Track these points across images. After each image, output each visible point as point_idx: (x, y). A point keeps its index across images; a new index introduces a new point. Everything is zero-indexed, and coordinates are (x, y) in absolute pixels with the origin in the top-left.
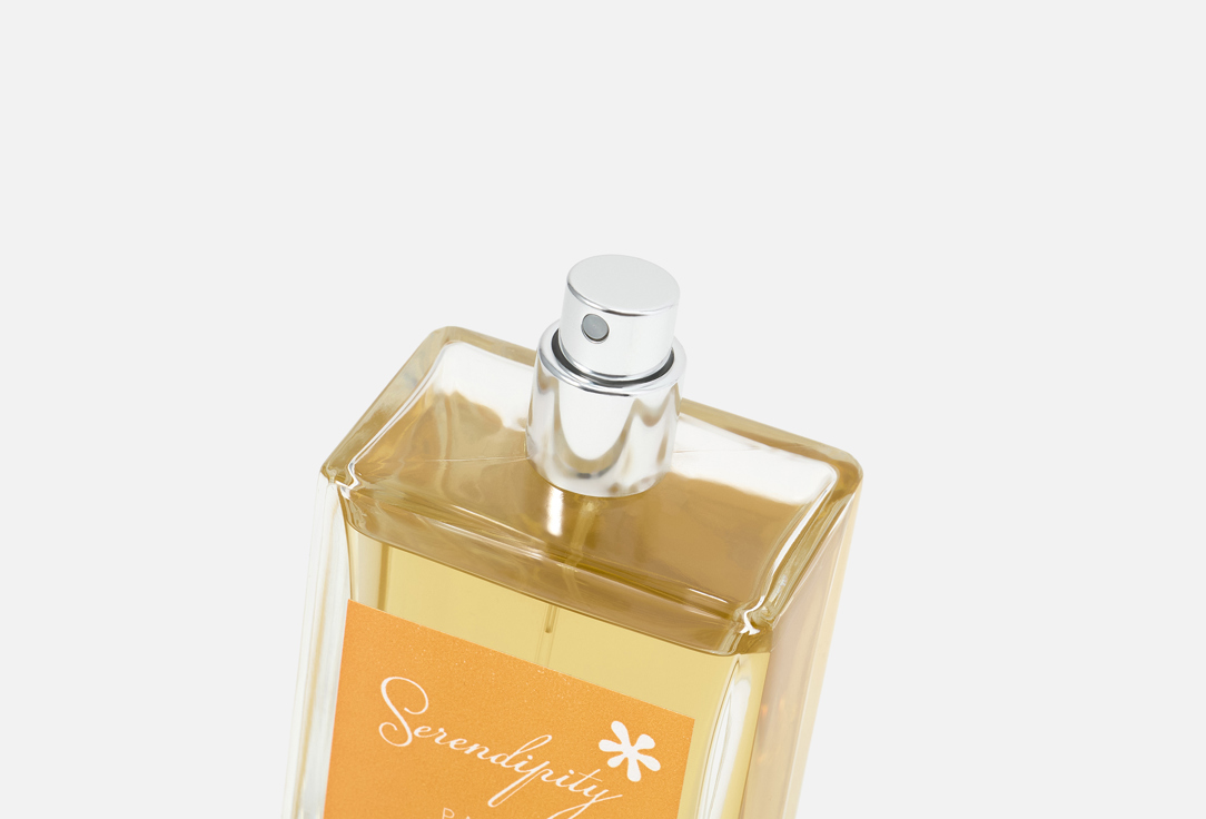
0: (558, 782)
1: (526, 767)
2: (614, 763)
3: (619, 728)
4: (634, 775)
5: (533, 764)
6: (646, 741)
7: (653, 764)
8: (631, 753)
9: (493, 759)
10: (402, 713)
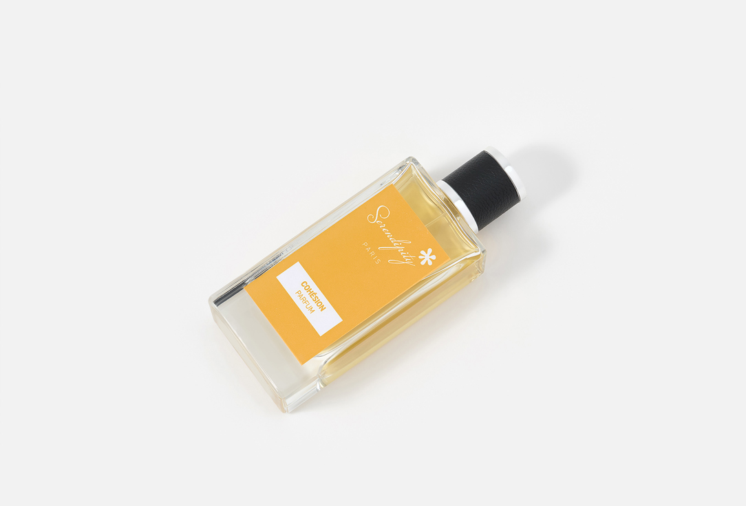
0: (402, 253)
1: (397, 245)
2: (420, 257)
3: (430, 251)
4: (423, 263)
5: (400, 246)
6: (434, 257)
7: (430, 263)
8: (427, 257)
9: (391, 239)
10: (379, 215)
